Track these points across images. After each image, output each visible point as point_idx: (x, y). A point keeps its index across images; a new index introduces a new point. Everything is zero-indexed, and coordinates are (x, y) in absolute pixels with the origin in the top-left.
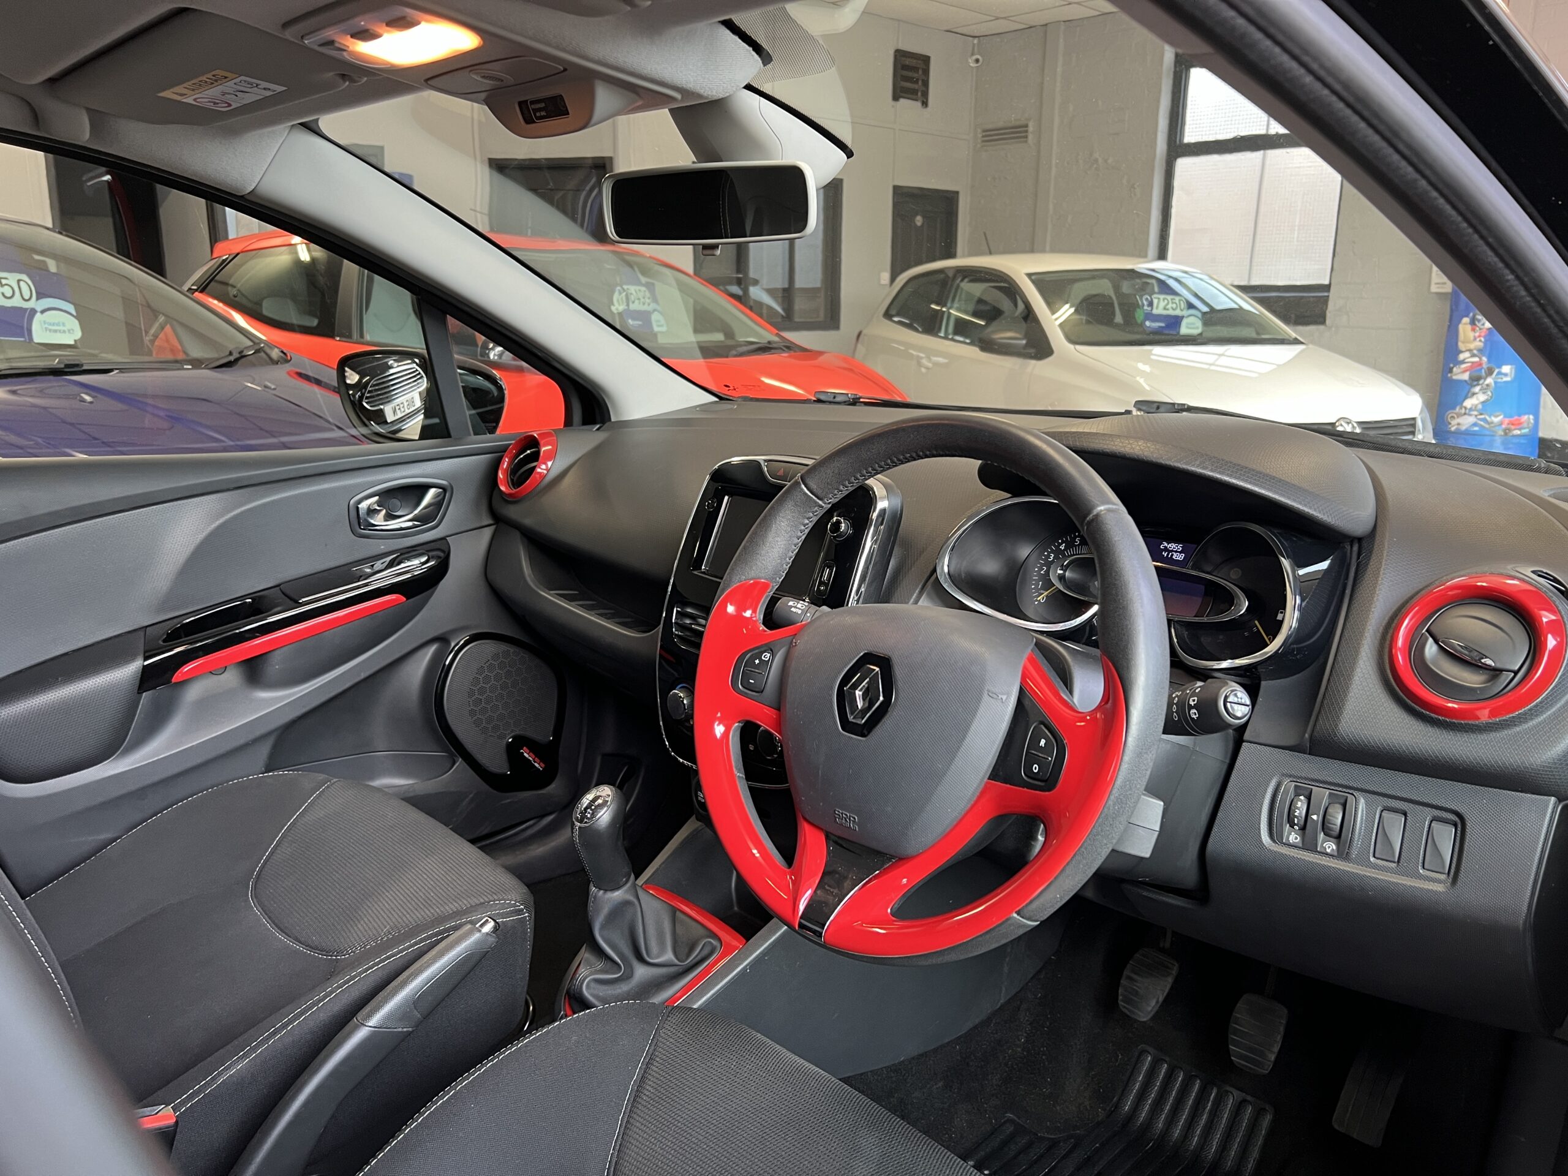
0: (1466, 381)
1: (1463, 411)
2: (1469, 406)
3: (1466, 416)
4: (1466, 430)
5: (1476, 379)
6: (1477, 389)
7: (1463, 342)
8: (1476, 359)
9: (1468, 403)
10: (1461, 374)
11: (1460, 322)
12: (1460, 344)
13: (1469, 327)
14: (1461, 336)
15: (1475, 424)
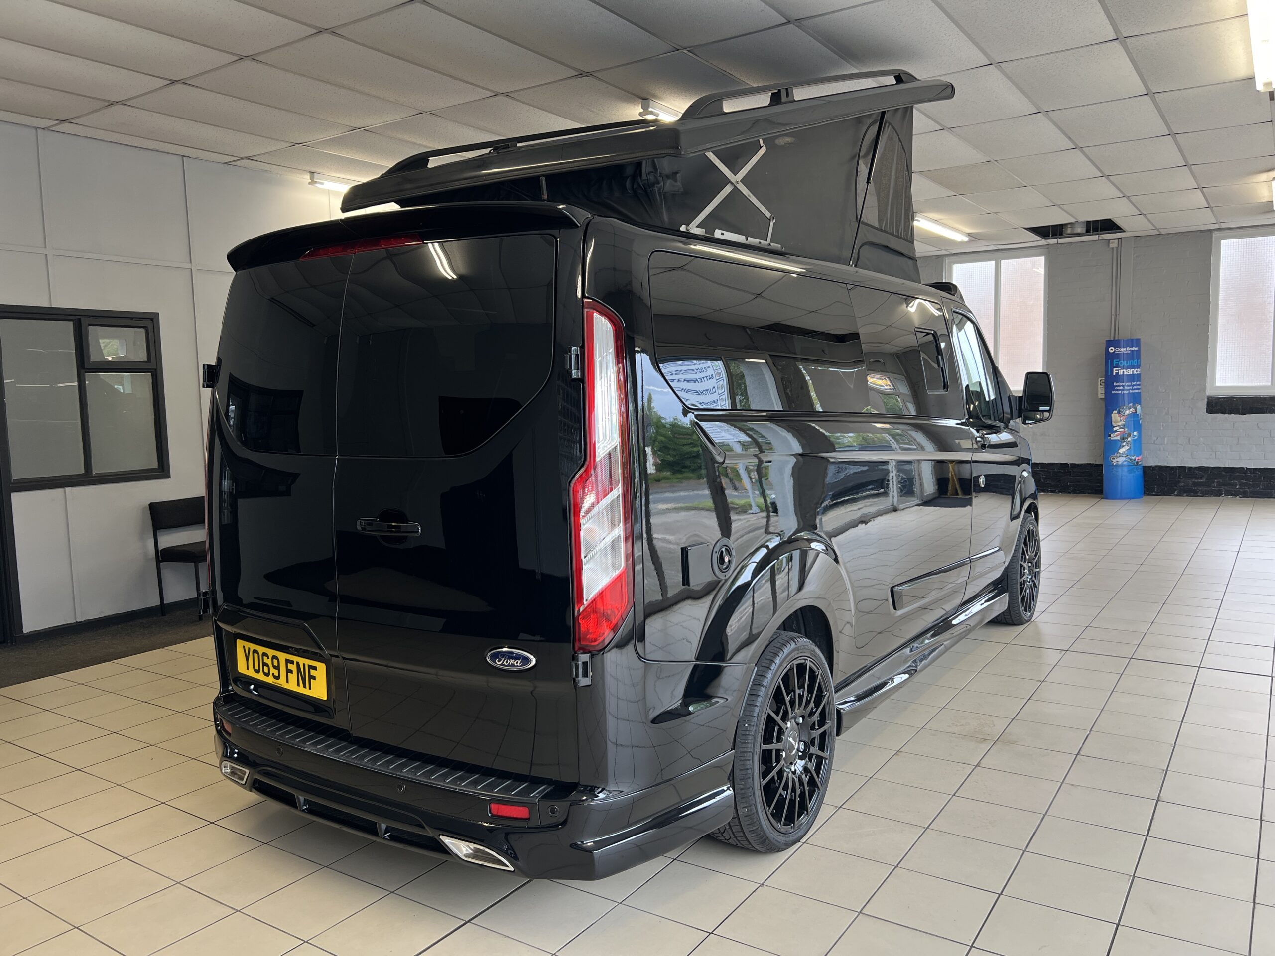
0: (1118, 440)
1: (1119, 455)
2: (1121, 452)
3: (1120, 458)
4: (1122, 463)
5: (1123, 439)
6: (1124, 444)
7: (1115, 422)
8: (1122, 430)
9: (1121, 451)
10: (1115, 437)
11: (1112, 413)
12: (1113, 423)
13: (1117, 415)
14: (1113, 419)
15: (1125, 461)
